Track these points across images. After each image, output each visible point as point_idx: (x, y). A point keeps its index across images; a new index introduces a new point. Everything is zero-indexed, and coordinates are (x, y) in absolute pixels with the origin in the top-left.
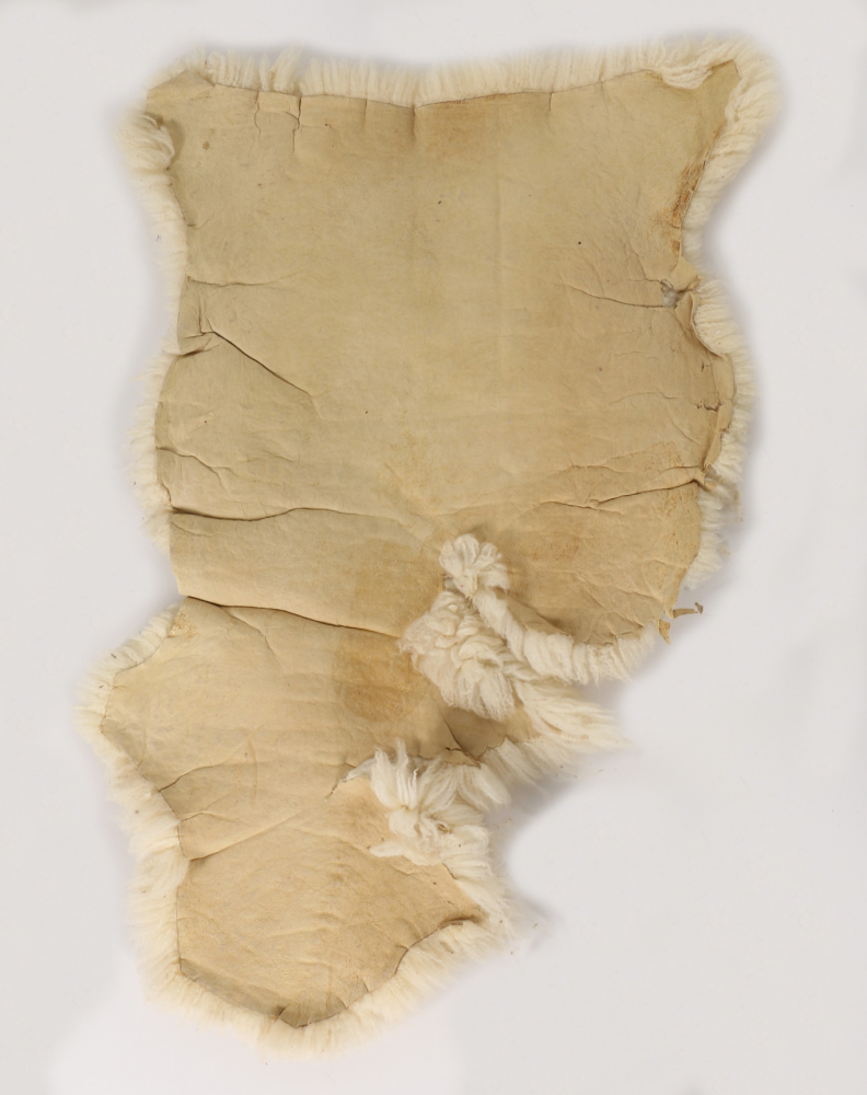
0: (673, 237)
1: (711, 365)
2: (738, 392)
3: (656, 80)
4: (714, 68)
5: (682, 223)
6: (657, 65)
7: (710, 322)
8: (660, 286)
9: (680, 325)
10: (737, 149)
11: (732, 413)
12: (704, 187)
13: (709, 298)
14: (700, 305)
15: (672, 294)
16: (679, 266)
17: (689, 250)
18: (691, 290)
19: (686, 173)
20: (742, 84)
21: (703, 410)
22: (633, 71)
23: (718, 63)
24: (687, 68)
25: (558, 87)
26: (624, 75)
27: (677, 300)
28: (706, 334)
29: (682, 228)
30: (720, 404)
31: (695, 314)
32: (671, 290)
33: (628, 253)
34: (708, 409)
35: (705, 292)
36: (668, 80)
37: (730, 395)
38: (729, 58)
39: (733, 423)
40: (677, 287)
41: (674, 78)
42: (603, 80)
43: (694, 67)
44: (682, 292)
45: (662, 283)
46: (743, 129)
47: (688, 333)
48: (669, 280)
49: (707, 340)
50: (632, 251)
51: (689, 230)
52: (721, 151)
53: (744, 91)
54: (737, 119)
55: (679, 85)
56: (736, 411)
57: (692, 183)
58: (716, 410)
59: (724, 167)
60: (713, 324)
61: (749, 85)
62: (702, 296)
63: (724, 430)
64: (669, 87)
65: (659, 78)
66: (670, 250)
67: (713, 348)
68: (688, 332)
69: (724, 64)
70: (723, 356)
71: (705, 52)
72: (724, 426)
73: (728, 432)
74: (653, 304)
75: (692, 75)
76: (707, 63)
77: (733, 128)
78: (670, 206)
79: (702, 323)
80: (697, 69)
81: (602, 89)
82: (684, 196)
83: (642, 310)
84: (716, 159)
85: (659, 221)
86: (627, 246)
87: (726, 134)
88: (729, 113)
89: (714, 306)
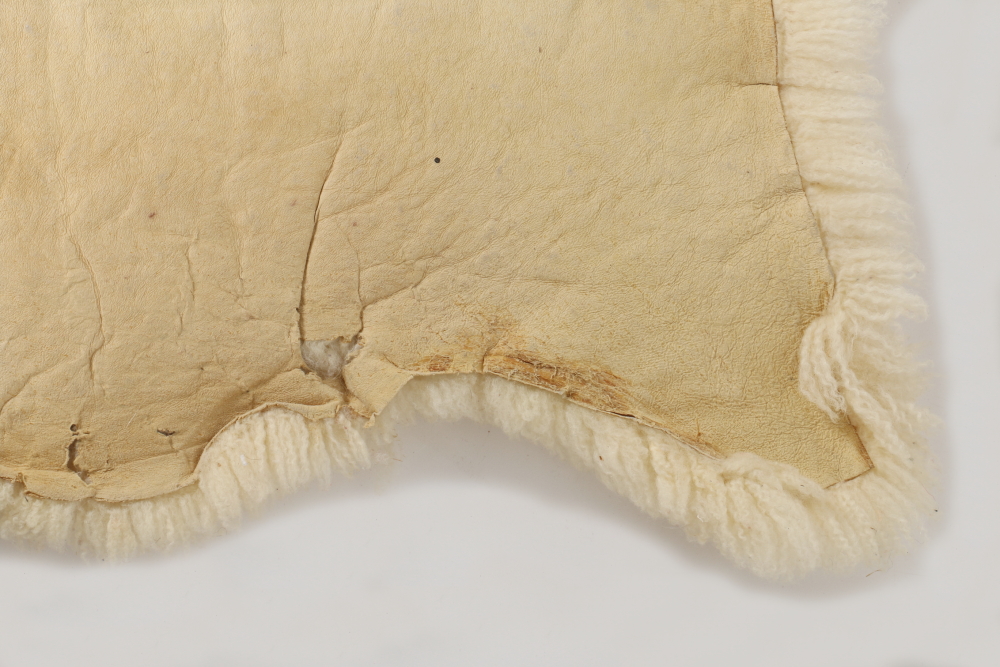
0: (457, 357)
1: (173, 451)
2: (115, 512)
3: (815, 305)
4: (850, 425)
5: (492, 375)
6: (847, 302)
7: (266, 442)
8: (350, 333)
9: (263, 382)
10: (660, 481)
11: (62, 501)
12: (574, 418)
13: (325, 435)
14: (307, 421)
15: (333, 361)
16: (391, 370)
17: (432, 391)
18: (346, 401)
19: (607, 379)
20: (812, 486)
21: (67, 437)
22: (832, 253)
23: (864, 437)
24: (845, 370)
25: (792, 97)
26: (823, 235)
27: (322, 374)
28: (240, 435)
29: (481, 376)
30: (85, 475)
31: (285, 409)
32: (344, 360)
33: (421, 264)
34: (72, 448)
35: (340, 432)
36: (816, 329)
37: (106, 494)
38: (878, 461)
39: (38, 504)
40: (350, 371)
41: (818, 341)
42: (811, 190)
43: (846, 383)
44: (341, 382)
45: (356, 338)
46: (705, 491)
47: (245, 400)
48: (363, 353)
49: (227, 439)
50: (425, 273)
51: (479, 389)
52: (656, 449)
53: (795, 494)
54: (726, 478)
55: (804, 352)
56: (68, 510)
57: (584, 392)
58: (71, 467)
59: (620, 458)
60: (262, 449)
61: (808, 502)
62: (329, 425)
63: (20, 484)
64: (802, 332)
65: (820, 309)
66: (429, 352)
67: (211, 453)
68: (250, 398)
69: (862, 449)
70: (194, 476)
71: (886, 406)
72: (30, 486)
73: (16, 494)
74: (307, 320)
75: (828, 378)
76: (858, 409)
77: (706, 471)
78: (527, 347)
79: (266, 426)
80: (840, 390)
81: (790, 191)
82: (550, 374)
83: (291, 296)
84: (637, 439)
85: (495, 326)
86: (437, 261)
87: (692, 457)
88: (739, 462)
89: (304, 447)
